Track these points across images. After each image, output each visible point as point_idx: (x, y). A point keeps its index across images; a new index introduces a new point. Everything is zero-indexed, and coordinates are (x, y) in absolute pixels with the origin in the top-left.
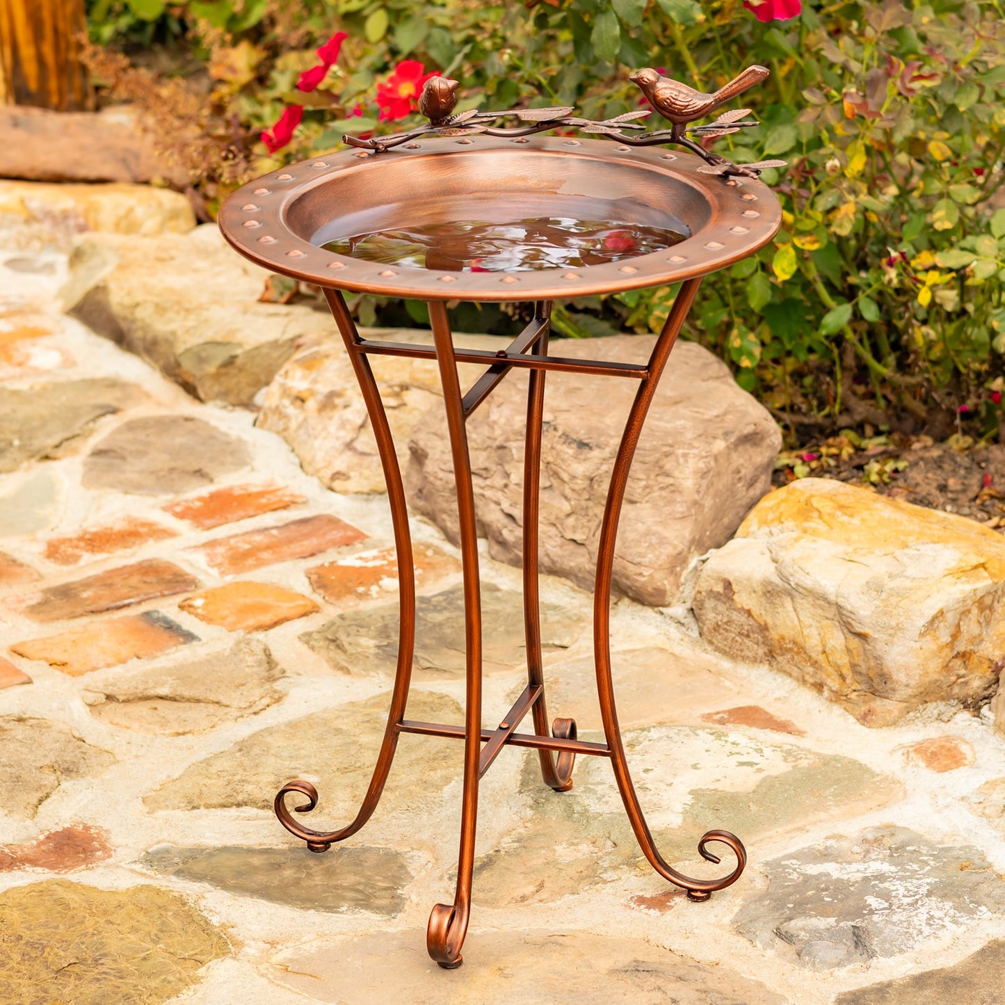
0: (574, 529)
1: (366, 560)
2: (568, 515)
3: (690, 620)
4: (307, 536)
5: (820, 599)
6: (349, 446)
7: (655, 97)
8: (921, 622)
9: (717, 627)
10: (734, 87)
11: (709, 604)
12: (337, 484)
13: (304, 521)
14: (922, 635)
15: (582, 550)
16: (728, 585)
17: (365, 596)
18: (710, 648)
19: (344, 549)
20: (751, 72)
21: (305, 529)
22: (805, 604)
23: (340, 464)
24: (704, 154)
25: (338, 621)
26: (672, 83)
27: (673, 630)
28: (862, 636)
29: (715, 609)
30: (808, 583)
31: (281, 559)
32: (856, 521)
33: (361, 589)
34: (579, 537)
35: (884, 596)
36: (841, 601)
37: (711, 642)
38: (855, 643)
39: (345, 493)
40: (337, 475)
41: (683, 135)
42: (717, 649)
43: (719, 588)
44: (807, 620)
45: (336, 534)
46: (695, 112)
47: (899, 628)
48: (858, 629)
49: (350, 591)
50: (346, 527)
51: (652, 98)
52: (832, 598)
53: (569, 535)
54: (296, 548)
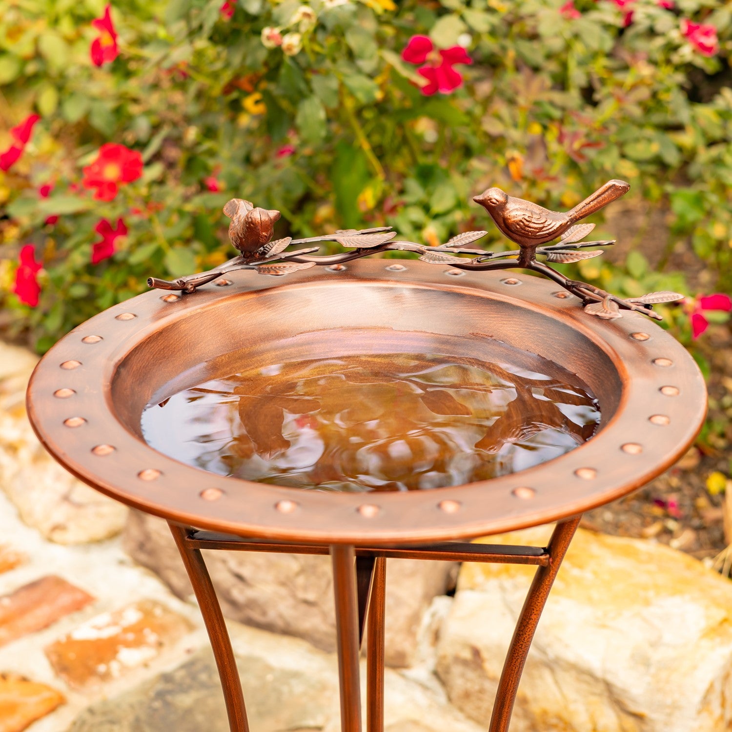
0: (305, 588)
1: (99, 628)
2: (298, 574)
3: (434, 684)
4: (38, 603)
5: (584, 673)
6: (66, 498)
7: (505, 220)
8: (697, 699)
9: (467, 695)
10: (592, 204)
11: (457, 670)
12: (57, 536)
13: (32, 586)
14: (699, 712)
15: (314, 610)
16: (476, 653)
17: (106, 677)
18: (460, 715)
19: (76, 616)
20: (610, 187)
21: (36, 594)
22: (568, 679)
23: (60, 514)
24: (564, 281)
25: (87, 716)
26: (521, 203)
27: (419, 695)
28: (639, 717)
29: (463, 675)
30: (570, 656)
31: (17, 635)
32: (588, 575)
33: (102, 668)
34: (311, 596)
35: (653, 670)
36: (610, 678)
37: (461, 709)
38: (630, 722)
39: (64, 544)
40: (56, 528)
41: (533, 258)
42: (470, 717)
43: (467, 654)
44: (571, 695)
45: (65, 599)
46: (549, 234)
47: (675, 707)
48: (633, 708)
49: (91, 672)
50: (73, 589)
51: (501, 221)
52: (599, 674)
53: (301, 595)
54: (30, 620)
